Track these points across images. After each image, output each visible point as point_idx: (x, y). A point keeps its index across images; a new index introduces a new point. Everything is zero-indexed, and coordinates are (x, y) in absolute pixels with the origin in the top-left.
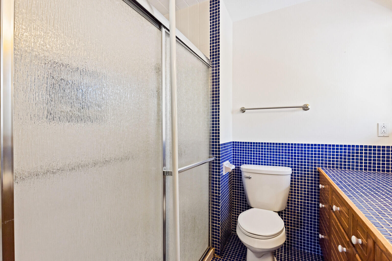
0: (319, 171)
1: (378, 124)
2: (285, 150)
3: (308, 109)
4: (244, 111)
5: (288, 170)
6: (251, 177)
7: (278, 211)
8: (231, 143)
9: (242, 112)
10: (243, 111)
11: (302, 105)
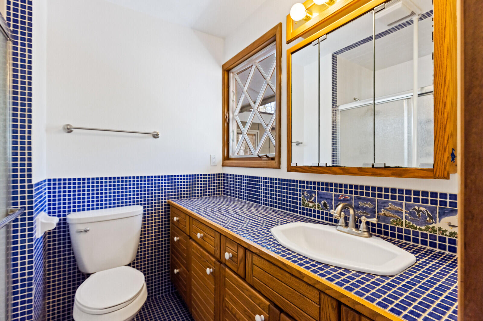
0: (169, 203)
1: (211, 155)
2: (134, 184)
3: (158, 137)
4: (71, 131)
5: (139, 209)
6: (88, 229)
7: (128, 263)
8: (45, 181)
9: (67, 132)
10: (69, 130)
11: (151, 131)
